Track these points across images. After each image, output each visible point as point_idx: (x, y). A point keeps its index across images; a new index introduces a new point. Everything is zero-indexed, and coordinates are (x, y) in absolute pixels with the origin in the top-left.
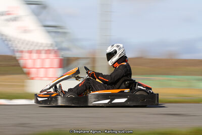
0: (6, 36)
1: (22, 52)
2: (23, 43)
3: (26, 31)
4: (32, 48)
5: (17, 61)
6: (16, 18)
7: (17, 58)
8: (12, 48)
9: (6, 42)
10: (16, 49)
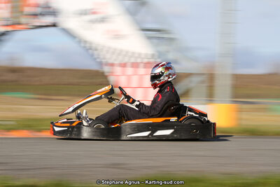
0: (91, 43)
1: (112, 65)
2: (113, 53)
3: (117, 36)
4: (126, 60)
5: (106, 77)
6: (103, 18)
7: (106, 74)
8: (98, 60)
9: (90, 51)
10: (103, 61)
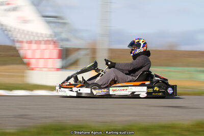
1: (22, 42)
4: (32, 38)
5: (17, 51)
6: (15, 8)
8: (12, 38)
9: (6, 32)
10: (16, 39)
